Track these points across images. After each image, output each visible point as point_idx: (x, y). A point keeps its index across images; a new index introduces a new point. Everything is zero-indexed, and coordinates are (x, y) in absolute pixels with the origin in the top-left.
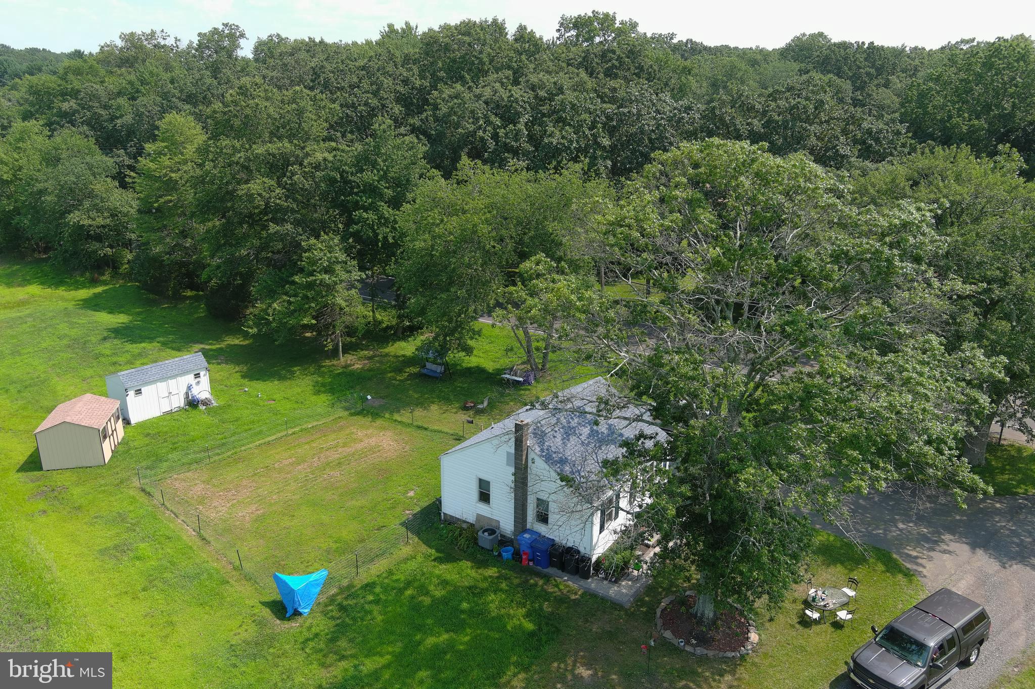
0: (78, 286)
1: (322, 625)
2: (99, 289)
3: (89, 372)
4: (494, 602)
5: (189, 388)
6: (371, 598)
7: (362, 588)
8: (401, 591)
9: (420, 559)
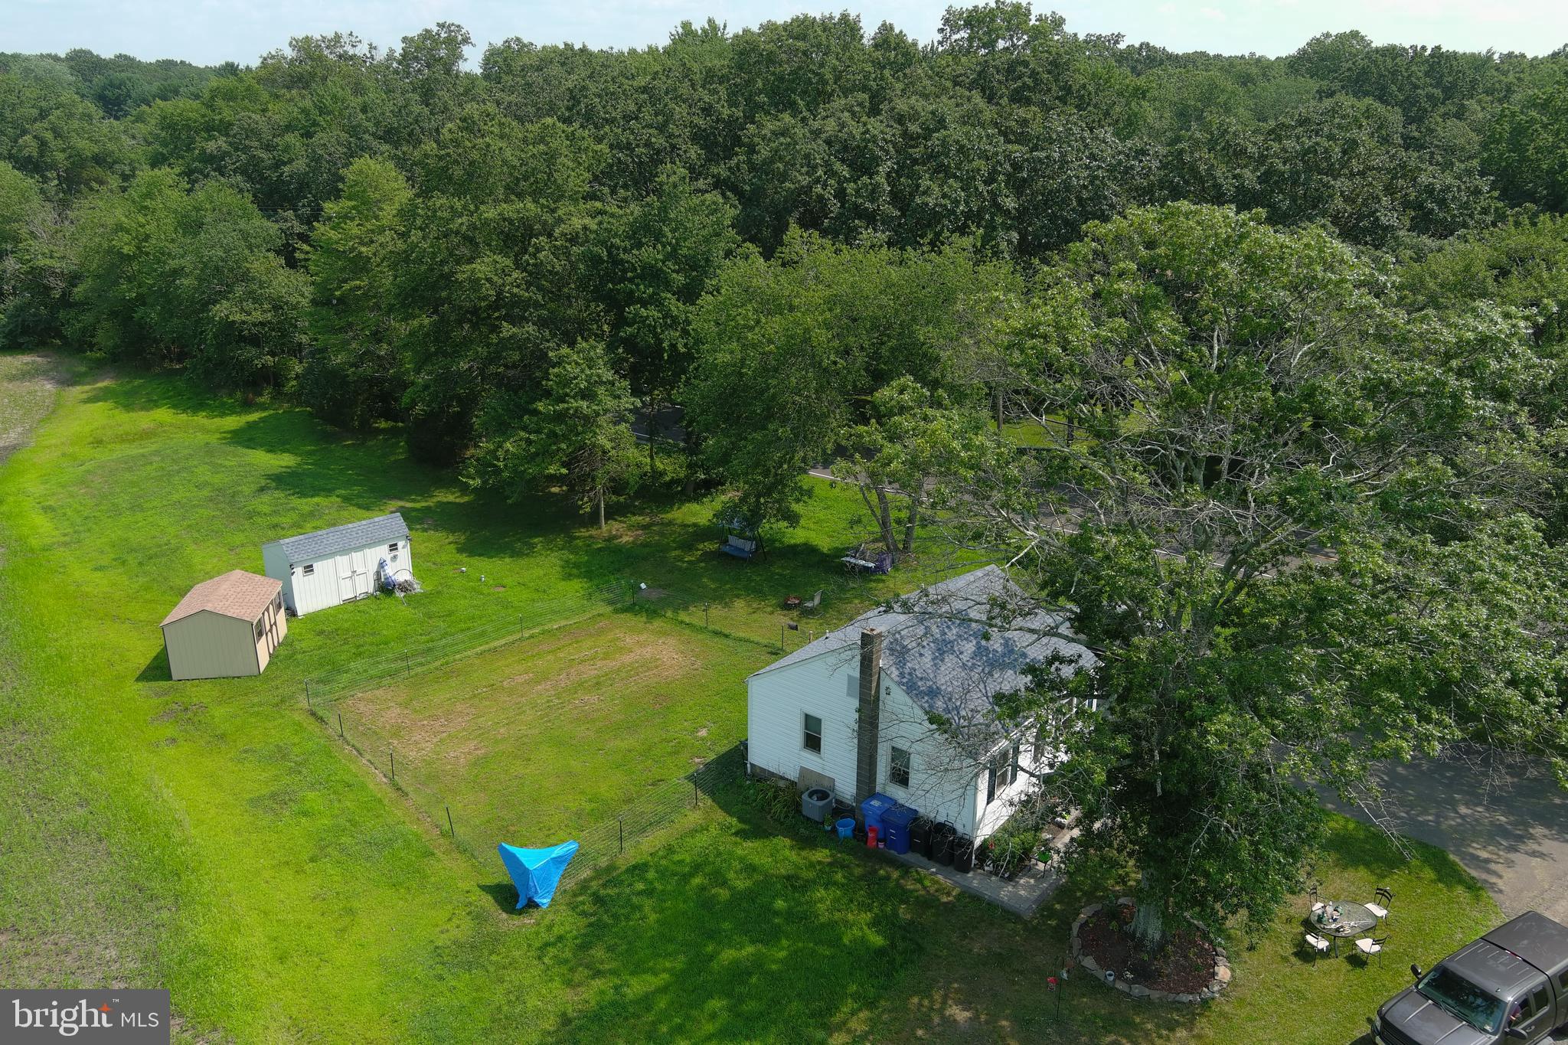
0: (224, 411)
1: (569, 924)
2: (254, 417)
3: (239, 538)
4: (823, 900)
5: (382, 564)
6: (640, 886)
7: (627, 871)
8: (686, 878)
9: (714, 831)
